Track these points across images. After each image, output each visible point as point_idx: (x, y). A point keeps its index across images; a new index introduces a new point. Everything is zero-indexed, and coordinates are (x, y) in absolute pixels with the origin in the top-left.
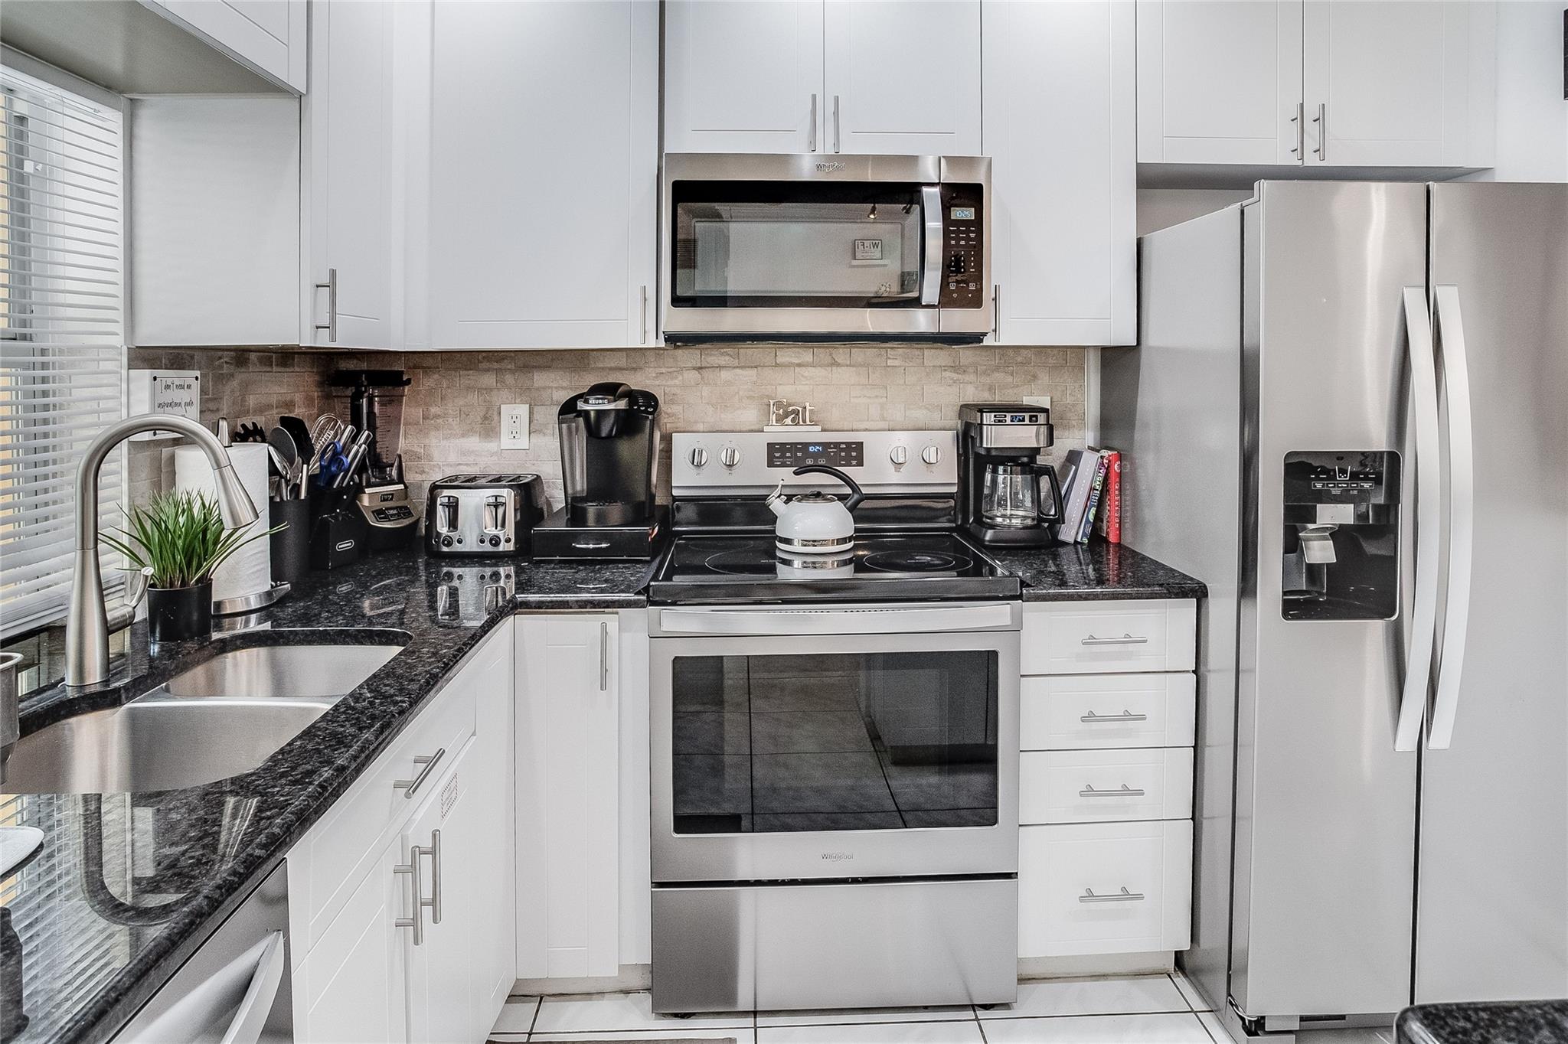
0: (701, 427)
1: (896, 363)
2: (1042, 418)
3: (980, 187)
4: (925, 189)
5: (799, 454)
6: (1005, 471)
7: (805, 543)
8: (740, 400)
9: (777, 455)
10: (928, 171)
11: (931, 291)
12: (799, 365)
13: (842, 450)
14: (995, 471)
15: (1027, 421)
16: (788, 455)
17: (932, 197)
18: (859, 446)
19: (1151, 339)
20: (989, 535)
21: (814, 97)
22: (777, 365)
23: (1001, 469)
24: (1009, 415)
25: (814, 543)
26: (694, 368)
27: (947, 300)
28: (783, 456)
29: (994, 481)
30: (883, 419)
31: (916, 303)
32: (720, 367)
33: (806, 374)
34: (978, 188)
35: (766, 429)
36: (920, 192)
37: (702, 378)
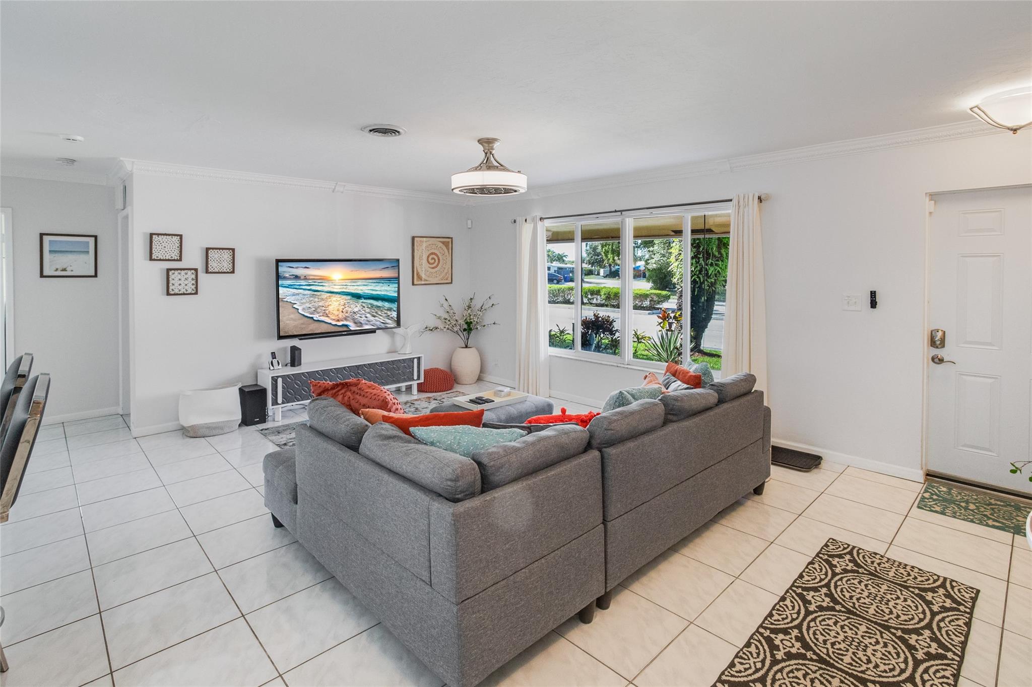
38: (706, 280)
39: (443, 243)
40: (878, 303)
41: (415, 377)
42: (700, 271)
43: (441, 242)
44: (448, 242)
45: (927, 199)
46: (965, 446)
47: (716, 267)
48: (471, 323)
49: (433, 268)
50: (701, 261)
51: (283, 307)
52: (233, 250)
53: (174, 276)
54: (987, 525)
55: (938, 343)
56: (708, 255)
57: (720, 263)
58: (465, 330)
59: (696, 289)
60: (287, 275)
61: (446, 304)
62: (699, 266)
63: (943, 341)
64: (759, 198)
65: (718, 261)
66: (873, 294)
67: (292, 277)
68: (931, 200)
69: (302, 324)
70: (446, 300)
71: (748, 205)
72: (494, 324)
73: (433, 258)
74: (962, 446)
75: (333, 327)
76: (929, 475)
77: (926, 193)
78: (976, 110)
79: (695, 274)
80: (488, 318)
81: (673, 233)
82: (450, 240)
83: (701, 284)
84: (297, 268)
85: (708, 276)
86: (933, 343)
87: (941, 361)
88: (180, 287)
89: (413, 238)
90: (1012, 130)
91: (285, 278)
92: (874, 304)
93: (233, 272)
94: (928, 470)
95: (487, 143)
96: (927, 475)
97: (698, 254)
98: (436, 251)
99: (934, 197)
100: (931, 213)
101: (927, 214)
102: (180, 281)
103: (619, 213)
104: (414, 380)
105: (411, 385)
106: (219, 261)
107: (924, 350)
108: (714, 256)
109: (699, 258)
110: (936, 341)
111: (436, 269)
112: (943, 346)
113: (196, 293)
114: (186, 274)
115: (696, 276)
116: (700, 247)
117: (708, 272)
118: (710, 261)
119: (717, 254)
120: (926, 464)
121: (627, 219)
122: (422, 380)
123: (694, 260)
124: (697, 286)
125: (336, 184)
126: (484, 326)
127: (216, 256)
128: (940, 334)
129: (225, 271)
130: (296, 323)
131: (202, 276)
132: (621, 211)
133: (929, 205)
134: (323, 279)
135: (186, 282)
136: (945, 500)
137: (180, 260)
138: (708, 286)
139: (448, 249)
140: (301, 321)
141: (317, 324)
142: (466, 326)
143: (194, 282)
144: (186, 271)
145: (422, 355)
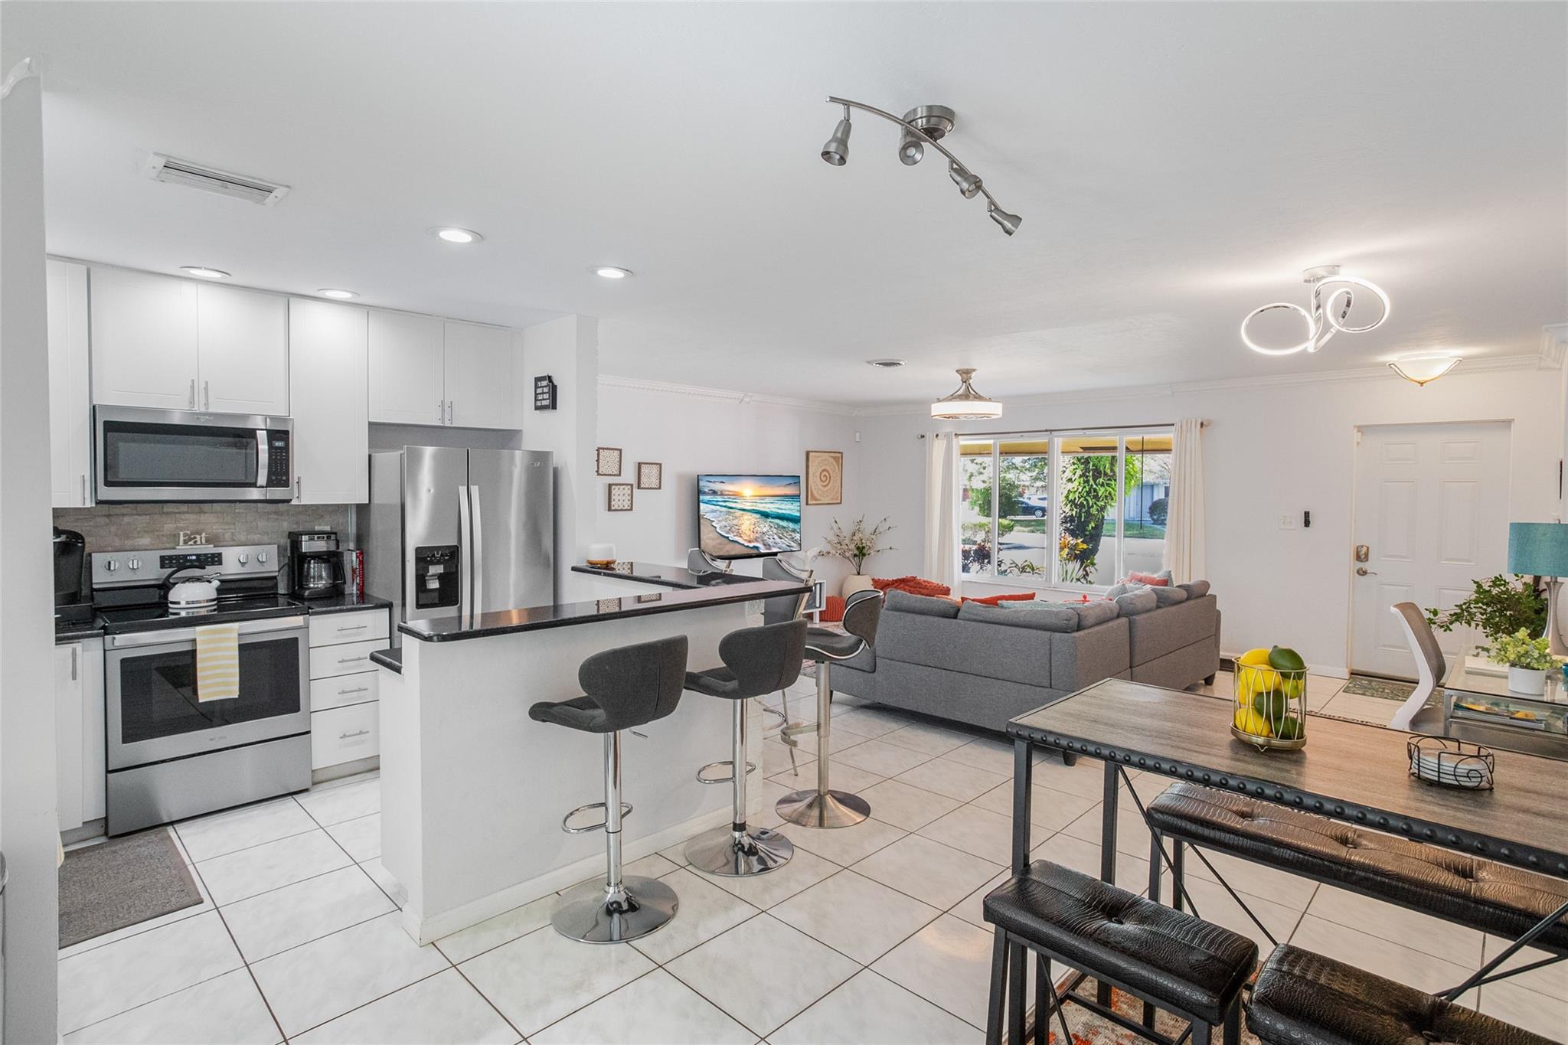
0: (110, 549)
1: (241, 511)
2: (333, 537)
3: (288, 432)
4: (258, 432)
5: (181, 561)
6: (314, 563)
7: (188, 603)
8: (139, 533)
9: (167, 562)
10: (257, 423)
11: (262, 479)
12: (179, 513)
13: (209, 557)
14: (309, 563)
15: (325, 538)
16: (174, 561)
17: (262, 436)
18: (220, 554)
19: (376, 500)
20: (307, 593)
21: (193, 381)
22: (163, 513)
23: (312, 561)
24: (316, 536)
25: (193, 602)
26: (105, 516)
27: (270, 483)
28: (171, 562)
29: (309, 568)
30: (234, 540)
31: (254, 485)
32: (123, 515)
33: (183, 517)
34: (287, 432)
35: (178, 547)
36: (255, 434)
37: (111, 521)
38: (1095, 503)
39: (834, 458)
40: (1311, 523)
41: (818, 605)
42: (1088, 493)
43: (832, 457)
44: (838, 457)
45: (1355, 431)
46: (1385, 646)
47: (1108, 488)
48: (864, 547)
49: (825, 486)
50: (1092, 482)
51: (704, 525)
52: (660, 465)
53: (615, 491)
54: (1398, 700)
55: (1363, 557)
56: (1097, 473)
57: (1113, 482)
58: (855, 555)
59: (1083, 515)
60: (707, 490)
61: (835, 526)
62: (1087, 487)
63: (1367, 555)
64: (1202, 424)
65: (1109, 480)
66: (1307, 514)
67: (711, 492)
68: (1358, 431)
69: (720, 544)
70: (836, 522)
71: (1191, 431)
72: (891, 548)
73: (825, 476)
74: (1383, 646)
75: (746, 549)
76: (1353, 673)
77: (1354, 426)
78: (1392, 366)
79: (1082, 496)
80: (882, 543)
81: (1081, 450)
82: (840, 455)
83: (1089, 508)
84: (715, 482)
85: (1096, 497)
86: (1358, 558)
87: (1365, 573)
88: (619, 503)
89: (808, 453)
90: (1419, 383)
91: (705, 493)
92: (1307, 523)
93: (660, 488)
94: (1353, 670)
95: (965, 374)
96: (1352, 674)
97: (1086, 472)
98: (828, 468)
99: (1361, 429)
100: (1358, 443)
101: (1355, 443)
102: (620, 497)
103: (1049, 433)
104: (815, 607)
105: (812, 613)
106: (649, 476)
107: (1349, 563)
108: (1106, 474)
109: (1087, 477)
110: (1361, 556)
111: (827, 488)
112: (1367, 560)
113: (631, 509)
114: (624, 489)
115: (1082, 499)
116: (1089, 463)
117: (1097, 493)
118: (1101, 480)
119: (1108, 471)
120: (1351, 664)
121: (1056, 439)
122: (824, 608)
123: (1082, 479)
124: (1084, 510)
125: (745, 394)
126: (879, 551)
127: (647, 471)
128: (1364, 550)
129: (653, 486)
130: (714, 543)
131: (635, 490)
132: (1051, 431)
133: (1357, 436)
134: (736, 495)
135: (624, 498)
136: (1366, 688)
137: (620, 475)
138: (1097, 510)
139: (838, 464)
140: (718, 541)
141: (732, 545)
142: (856, 552)
143: (629, 498)
144: (624, 487)
145: (824, 581)
